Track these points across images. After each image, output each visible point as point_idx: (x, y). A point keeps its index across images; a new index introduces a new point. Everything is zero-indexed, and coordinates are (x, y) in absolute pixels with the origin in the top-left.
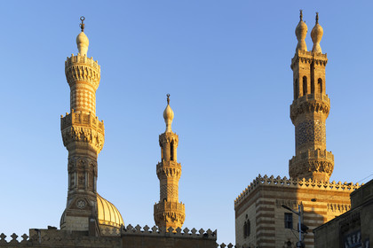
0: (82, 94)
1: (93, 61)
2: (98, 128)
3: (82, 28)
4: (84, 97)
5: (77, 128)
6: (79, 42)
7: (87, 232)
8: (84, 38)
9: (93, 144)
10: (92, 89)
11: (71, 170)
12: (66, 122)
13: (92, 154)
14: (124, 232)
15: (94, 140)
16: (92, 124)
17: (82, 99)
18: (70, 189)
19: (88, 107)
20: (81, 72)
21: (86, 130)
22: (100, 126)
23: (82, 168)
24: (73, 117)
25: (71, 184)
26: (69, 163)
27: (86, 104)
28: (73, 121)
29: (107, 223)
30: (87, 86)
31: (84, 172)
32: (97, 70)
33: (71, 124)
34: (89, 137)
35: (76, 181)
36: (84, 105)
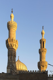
1: (14, 22)
3: (12, 12)
4: (12, 33)
5: (9, 43)
6: (11, 17)
8: (13, 15)
9: (14, 47)
10: (14, 31)
13: (14, 50)
16: (13, 41)
17: (11, 34)
18: (8, 61)
19: (13, 36)
20: (11, 26)
21: (12, 43)
22: (16, 41)
24: (9, 40)
26: (8, 54)
27: (12, 35)
30: (13, 30)
31: (12, 56)
33: (8, 42)
34: (13, 45)
35: (10, 59)
36: (12, 36)
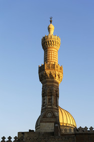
0: (50, 54)
1: (56, 37)
2: (59, 70)
3: (51, 22)
4: (51, 55)
5: (48, 72)
6: (49, 29)
7: (53, 133)
8: (52, 27)
9: (57, 79)
10: (56, 50)
11: (44, 95)
12: (41, 69)
13: (56, 85)
14: (77, 132)
15: (57, 77)
16: (56, 68)
17: (50, 56)
18: (43, 106)
19: (54, 59)
20: (50, 43)
21: (53, 72)
22: (61, 69)
23: (50, 93)
24: (46, 66)
25: (43, 103)
26: (43, 91)
27: (53, 58)
28: (46, 68)
29: (65, 125)
30: (53, 49)
31: (51, 96)
32: (59, 41)
33: (44, 70)
34: (54, 76)
35: (46, 101)
36: (52, 59)
